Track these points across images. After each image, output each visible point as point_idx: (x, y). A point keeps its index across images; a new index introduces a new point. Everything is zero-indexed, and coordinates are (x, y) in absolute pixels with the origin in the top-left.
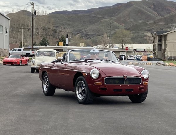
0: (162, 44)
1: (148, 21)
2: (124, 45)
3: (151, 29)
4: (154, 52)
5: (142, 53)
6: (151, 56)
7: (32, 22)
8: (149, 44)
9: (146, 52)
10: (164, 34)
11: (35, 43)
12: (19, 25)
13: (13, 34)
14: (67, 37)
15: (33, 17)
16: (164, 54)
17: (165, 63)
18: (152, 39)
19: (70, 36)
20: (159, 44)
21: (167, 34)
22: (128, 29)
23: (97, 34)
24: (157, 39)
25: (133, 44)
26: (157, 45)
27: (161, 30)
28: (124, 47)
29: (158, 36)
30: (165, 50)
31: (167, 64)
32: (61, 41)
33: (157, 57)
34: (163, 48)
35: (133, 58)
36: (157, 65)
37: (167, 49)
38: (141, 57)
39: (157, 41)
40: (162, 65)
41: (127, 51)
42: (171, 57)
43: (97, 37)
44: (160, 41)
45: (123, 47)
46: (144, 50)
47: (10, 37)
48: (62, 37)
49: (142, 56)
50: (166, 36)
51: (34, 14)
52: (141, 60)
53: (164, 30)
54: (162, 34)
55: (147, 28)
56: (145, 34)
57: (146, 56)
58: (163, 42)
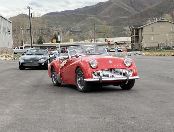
0: (139, 36)
1: (127, 16)
2: (106, 39)
3: (129, 24)
4: (132, 44)
5: (122, 45)
6: (130, 47)
7: (29, 24)
8: (128, 37)
9: (125, 44)
10: (140, 27)
11: (34, 41)
12: (19, 26)
13: (15, 35)
14: (59, 35)
15: (30, 19)
16: (141, 45)
17: (142, 53)
18: (130, 32)
19: (62, 33)
20: (136, 37)
21: (143, 27)
22: (109, 25)
23: (84, 30)
24: (135, 32)
25: (114, 37)
26: (135, 38)
27: (138, 24)
28: (107, 41)
29: (136, 29)
30: (141, 41)
31: (144, 54)
32: (54, 39)
33: (135, 48)
34: (140, 39)
35: (115, 50)
36: (135, 55)
37: (144, 41)
38: (121, 49)
39: (135, 34)
40: (140, 54)
41: (109, 44)
42: (146, 47)
43: (83, 33)
44: (137, 34)
45: (105, 41)
46: (123, 43)
47: (13, 38)
48: (54, 35)
49: (122, 47)
50: (142, 29)
51: (31, 16)
52: (122, 51)
53: (140, 24)
54: (139, 28)
55: (125, 23)
56: (124, 28)
57: (125, 48)
58: (140, 34)
